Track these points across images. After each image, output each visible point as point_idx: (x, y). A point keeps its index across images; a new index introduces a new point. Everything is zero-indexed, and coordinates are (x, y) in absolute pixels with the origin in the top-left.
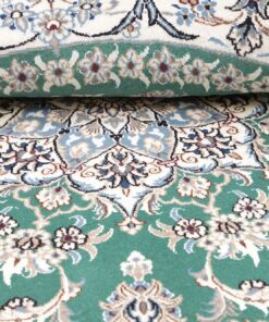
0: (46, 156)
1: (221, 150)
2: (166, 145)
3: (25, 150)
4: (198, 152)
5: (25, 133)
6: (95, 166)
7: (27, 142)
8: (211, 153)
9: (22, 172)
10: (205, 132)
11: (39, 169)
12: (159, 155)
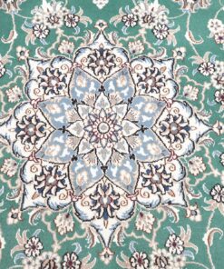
0: (62, 181)
1: (164, 186)
2: (132, 178)
3: (51, 174)
4: (150, 187)
5: (52, 157)
6: (90, 196)
7: (52, 166)
8: (158, 190)
9: (48, 195)
10: (156, 168)
11: (58, 193)
12: (128, 187)
